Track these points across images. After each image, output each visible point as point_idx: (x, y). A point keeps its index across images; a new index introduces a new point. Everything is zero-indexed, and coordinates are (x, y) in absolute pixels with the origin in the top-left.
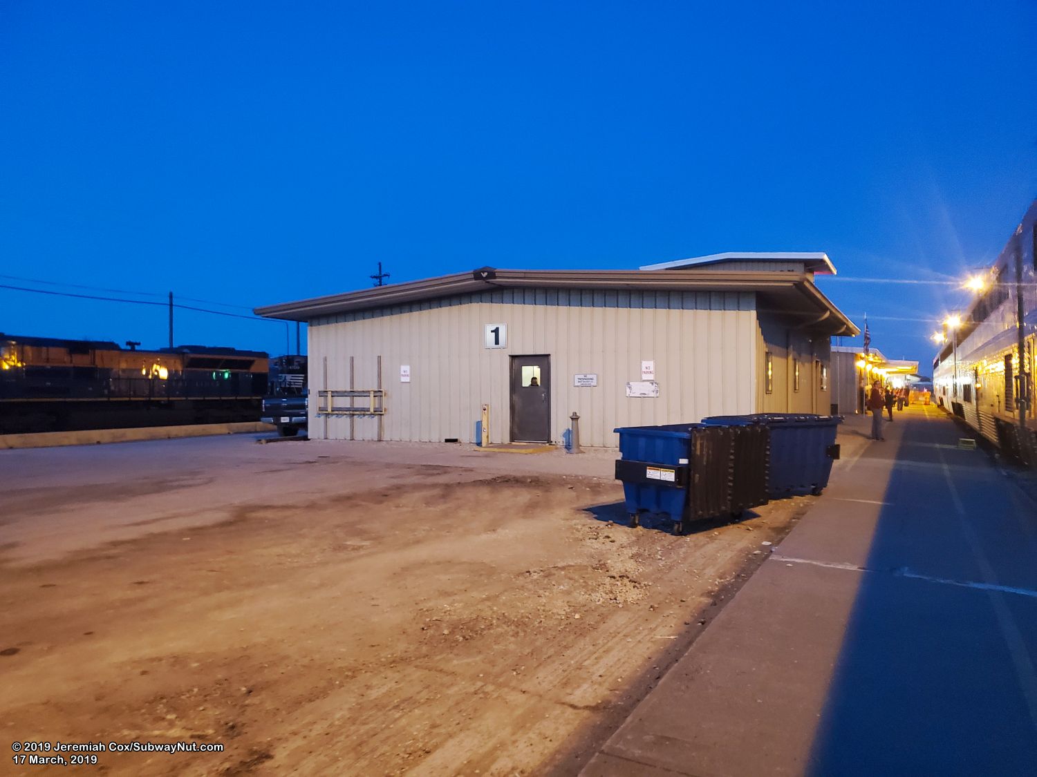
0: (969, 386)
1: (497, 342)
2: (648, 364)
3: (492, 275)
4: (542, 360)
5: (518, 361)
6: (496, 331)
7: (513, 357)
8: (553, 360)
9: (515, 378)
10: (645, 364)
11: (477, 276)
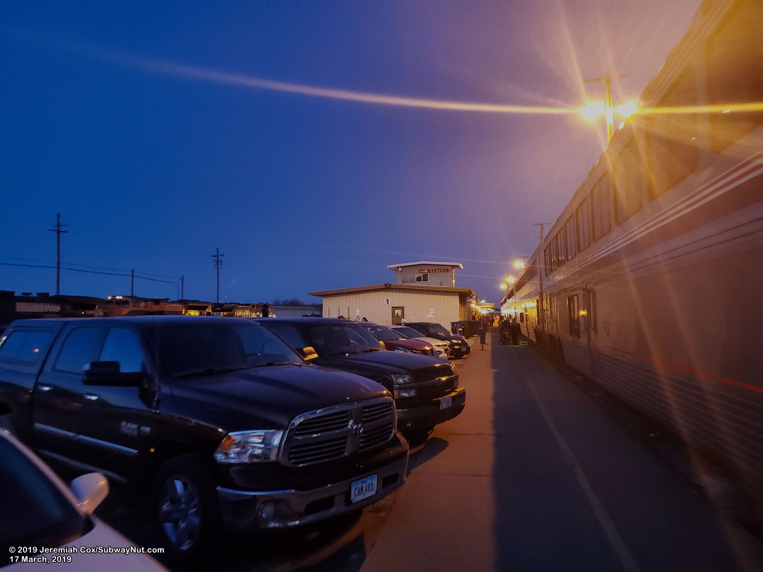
0: (523, 313)
1: (388, 303)
2: (432, 309)
3: (390, 285)
4: (402, 308)
5: (394, 308)
6: (388, 300)
7: (393, 307)
8: (405, 308)
9: (393, 313)
10: (431, 309)
11: (385, 285)
